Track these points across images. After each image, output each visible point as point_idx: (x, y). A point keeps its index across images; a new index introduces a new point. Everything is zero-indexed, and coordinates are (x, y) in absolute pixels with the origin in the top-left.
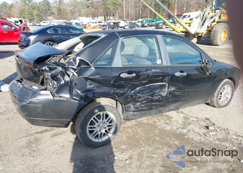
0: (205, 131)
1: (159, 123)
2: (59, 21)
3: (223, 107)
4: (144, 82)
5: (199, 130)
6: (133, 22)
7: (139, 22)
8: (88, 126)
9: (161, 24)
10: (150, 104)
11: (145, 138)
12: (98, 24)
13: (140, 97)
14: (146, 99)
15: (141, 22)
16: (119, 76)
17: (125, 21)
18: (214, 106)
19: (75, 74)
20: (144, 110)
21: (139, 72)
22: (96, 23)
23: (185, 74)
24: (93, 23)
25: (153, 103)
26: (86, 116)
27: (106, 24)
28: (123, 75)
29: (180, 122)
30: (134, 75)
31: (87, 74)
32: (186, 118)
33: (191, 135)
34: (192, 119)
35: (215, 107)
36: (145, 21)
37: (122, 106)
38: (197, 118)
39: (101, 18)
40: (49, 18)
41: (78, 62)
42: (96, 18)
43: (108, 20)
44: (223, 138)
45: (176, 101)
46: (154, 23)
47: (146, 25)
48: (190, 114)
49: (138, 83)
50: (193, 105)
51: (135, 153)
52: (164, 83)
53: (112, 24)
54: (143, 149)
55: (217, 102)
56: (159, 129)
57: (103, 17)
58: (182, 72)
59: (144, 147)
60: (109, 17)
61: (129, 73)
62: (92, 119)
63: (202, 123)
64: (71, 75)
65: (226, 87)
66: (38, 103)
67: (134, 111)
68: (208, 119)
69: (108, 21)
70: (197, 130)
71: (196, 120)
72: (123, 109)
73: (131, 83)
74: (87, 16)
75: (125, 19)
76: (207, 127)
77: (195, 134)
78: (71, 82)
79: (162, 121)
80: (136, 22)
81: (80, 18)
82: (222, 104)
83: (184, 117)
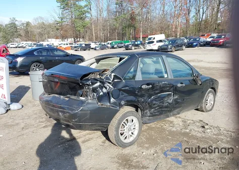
0: (203, 129)
1: (166, 127)
2: (28, 42)
3: (209, 111)
4: (157, 92)
5: (198, 129)
6: (103, 43)
7: (108, 43)
8: (120, 129)
9: (130, 46)
10: (161, 109)
11: (160, 138)
12: (69, 45)
13: (154, 104)
14: (158, 106)
15: (111, 44)
16: (141, 87)
17: (95, 43)
18: (202, 111)
19: (111, 86)
20: (157, 115)
21: (154, 84)
22: (67, 44)
23: (184, 85)
24: (64, 44)
25: (163, 109)
26: (119, 120)
27: (76, 45)
28: (144, 87)
29: (181, 125)
30: (151, 86)
31: (120, 86)
32: (184, 121)
33: (194, 133)
34: (189, 122)
35: (204, 112)
36: (114, 43)
37: (142, 112)
38: (192, 120)
39: (71, 40)
40: (16, 40)
41: (113, 77)
42: (66, 40)
43: (78, 41)
44: (217, 134)
45: (178, 107)
46: (123, 45)
47: (116, 46)
48: (186, 118)
49: (153, 93)
50: (188, 111)
51: (158, 149)
52: (170, 93)
53: (84, 45)
54: (162, 146)
55: (205, 107)
56: (168, 131)
57: (73, 39)
58: (182, 83)
59: (162, 144)
60: (78, 39)
61: (148, 84)
62: (123, 123)
63: (198, 124)
64: (108, 88)
65: (210, 94)
66: (87, 111)
67: (149, 116)
68: (201, 121)
69: (79, 43)
70: (196, 129)
71: (192, 122)
72: (142, 115)
73: (148, 93)
74: (57, 38)
75: (94, 41)
76: (203, 127)
77: (196, 132)
78: (108, 93)
79: (167, 125)
80: (106, 43)
81: (49, 40)
82: (208, 109)
83: (183, 121)
